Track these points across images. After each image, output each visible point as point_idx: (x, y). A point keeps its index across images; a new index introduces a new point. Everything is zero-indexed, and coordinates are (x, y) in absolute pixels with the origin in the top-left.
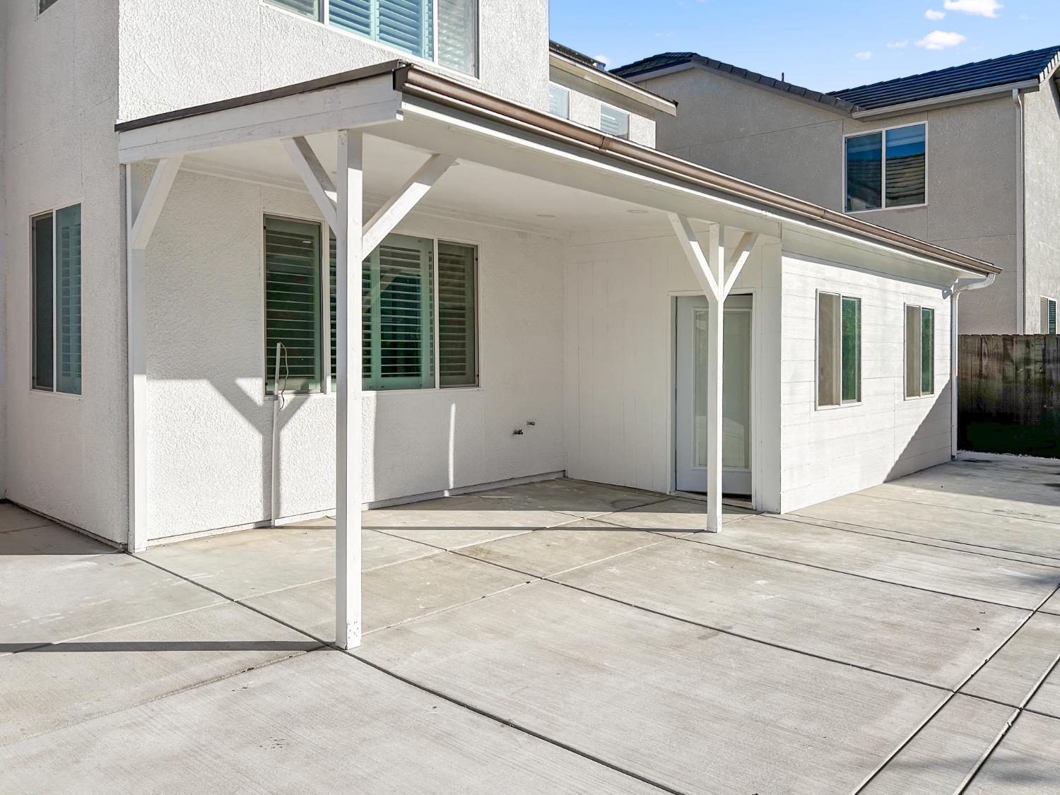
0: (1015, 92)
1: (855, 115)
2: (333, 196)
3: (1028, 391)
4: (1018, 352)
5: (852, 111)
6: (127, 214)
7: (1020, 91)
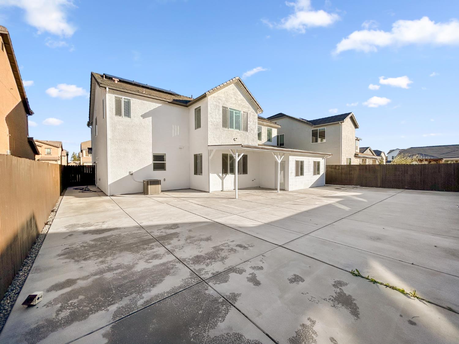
0: (340, 123)
1: (313, 126)
2: (235, 155)
3: (339, 174)
4: (337, 168)
5: (313, 125)
6: (209, 155)
7: (341, 122)
